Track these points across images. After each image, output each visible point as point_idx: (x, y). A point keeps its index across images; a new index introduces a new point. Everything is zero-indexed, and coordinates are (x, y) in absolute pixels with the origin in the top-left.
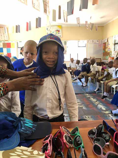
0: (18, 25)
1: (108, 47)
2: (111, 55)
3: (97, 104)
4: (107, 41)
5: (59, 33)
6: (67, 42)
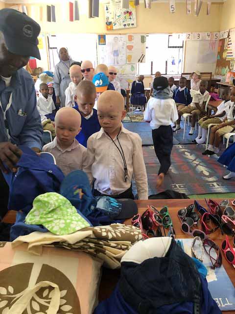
0: (52, 5)
1: (228, 49)
2: (232, 66)
3: (195, 165)
4: (228, 37)
5: (130, 18)
6: (147, 37)
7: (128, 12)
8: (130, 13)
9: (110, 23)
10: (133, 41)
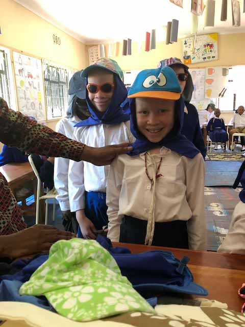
0: (129, 39)
5: (211, 51)
6: (229, 70)
7: (208, 45)
8: (211, 46)
9: (189, 57)
10: (213, 74)
